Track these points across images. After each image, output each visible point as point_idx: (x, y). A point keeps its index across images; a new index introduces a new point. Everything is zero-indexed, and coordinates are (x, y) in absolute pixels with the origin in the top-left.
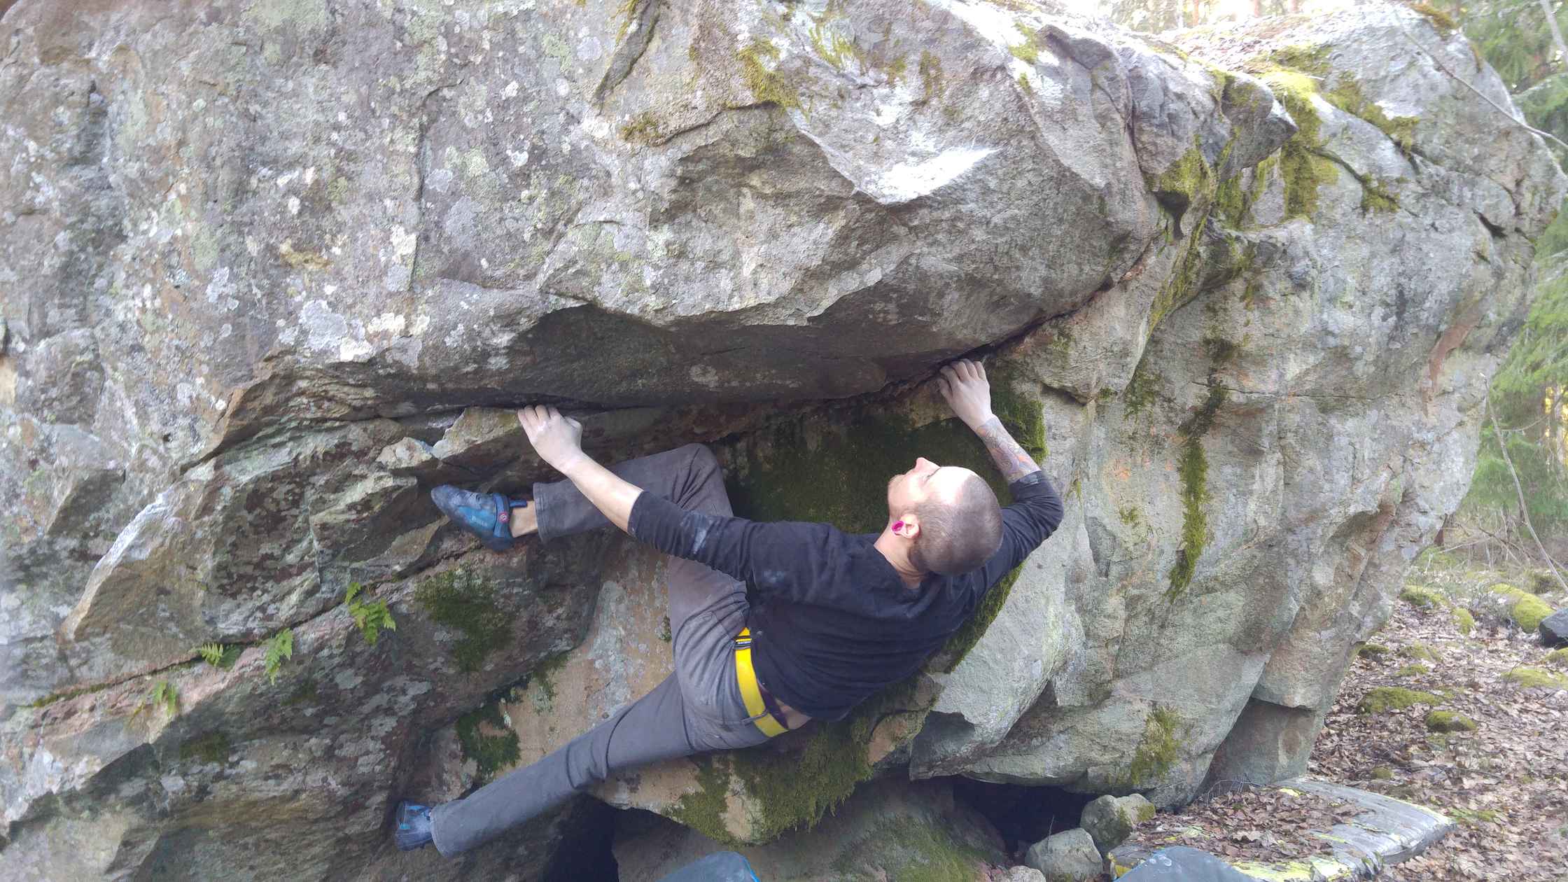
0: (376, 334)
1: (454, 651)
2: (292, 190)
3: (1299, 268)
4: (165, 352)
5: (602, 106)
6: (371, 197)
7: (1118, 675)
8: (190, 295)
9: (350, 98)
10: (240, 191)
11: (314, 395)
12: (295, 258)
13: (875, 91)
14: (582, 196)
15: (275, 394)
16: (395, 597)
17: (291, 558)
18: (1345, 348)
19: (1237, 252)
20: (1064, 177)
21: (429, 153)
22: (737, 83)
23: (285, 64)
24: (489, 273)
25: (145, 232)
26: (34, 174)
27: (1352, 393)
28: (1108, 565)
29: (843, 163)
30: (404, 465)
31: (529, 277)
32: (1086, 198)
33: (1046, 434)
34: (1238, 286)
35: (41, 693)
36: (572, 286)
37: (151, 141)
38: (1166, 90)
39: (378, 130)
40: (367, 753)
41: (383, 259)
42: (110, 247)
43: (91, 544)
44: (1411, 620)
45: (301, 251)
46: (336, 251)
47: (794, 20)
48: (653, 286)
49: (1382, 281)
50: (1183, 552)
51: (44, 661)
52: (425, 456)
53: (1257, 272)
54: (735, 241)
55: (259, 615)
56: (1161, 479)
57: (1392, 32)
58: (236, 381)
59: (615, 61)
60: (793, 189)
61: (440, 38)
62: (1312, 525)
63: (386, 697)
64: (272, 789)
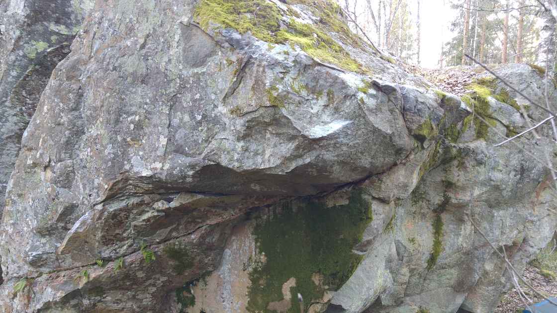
0: (153, 168)
1: (175, 268)
2: (132, 122)
3: (479, 157)
4: (92, 169)
5: (225, 103)
6: (155, 126)
7: (406, 295)
8: (100, 152)
9: (150, 95)
10: (117, 121)
11: (133, 185)
12: (131, 143)
13: (312, 101)
14: (217, 130)
15: (122, 184)
16: (156, 249)
17: (125, 235)
18: (498, 185)
19: (454, 151)
20: (376, 131)
21: (173, 113)
22: (265, 99)
23: (133, 84)
24: (188, 152)
25: (90, 132)
26: (61, 113)
27: (502, 202)
28: (403, 257)
29: (298, 125)
30: (160, 209)
31: (200, 154)
32: (385, 137)
33: (373, 212)
34: (456, 162)
35: (50, 269)
36: (213, 158)
37: (94, 105)
38: (417, 101)
39: (158, 105)
40: (146, 298)
41: (157, 145)
42: (80, 136)
43: (67, 225)
44: (543, 283)
45: (133, 141)
46: (144, 141)
47: (285, 79)
48: (237, 160)
49: (515, 162)
50: (432, 254)
51: (52, 260)
52: (167, 206)
53: (462, 158)
54: (264, 147)
55: (114, 252)
56: (426, 228)
57: (521, 74)
58: (111, 179)
59: (229, 90)
60: (282, 132)
61: (177, 79)
62: (485, 248)
63: (154, 281)
64: (116, 307)
